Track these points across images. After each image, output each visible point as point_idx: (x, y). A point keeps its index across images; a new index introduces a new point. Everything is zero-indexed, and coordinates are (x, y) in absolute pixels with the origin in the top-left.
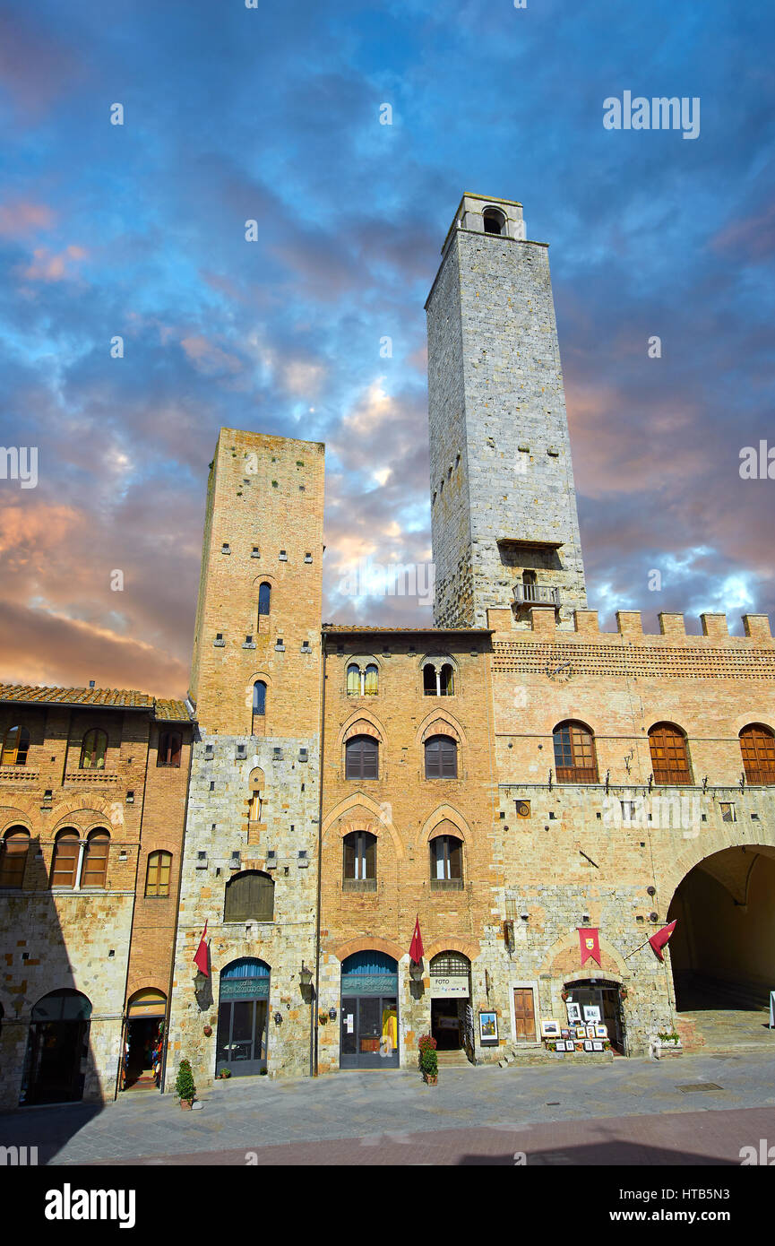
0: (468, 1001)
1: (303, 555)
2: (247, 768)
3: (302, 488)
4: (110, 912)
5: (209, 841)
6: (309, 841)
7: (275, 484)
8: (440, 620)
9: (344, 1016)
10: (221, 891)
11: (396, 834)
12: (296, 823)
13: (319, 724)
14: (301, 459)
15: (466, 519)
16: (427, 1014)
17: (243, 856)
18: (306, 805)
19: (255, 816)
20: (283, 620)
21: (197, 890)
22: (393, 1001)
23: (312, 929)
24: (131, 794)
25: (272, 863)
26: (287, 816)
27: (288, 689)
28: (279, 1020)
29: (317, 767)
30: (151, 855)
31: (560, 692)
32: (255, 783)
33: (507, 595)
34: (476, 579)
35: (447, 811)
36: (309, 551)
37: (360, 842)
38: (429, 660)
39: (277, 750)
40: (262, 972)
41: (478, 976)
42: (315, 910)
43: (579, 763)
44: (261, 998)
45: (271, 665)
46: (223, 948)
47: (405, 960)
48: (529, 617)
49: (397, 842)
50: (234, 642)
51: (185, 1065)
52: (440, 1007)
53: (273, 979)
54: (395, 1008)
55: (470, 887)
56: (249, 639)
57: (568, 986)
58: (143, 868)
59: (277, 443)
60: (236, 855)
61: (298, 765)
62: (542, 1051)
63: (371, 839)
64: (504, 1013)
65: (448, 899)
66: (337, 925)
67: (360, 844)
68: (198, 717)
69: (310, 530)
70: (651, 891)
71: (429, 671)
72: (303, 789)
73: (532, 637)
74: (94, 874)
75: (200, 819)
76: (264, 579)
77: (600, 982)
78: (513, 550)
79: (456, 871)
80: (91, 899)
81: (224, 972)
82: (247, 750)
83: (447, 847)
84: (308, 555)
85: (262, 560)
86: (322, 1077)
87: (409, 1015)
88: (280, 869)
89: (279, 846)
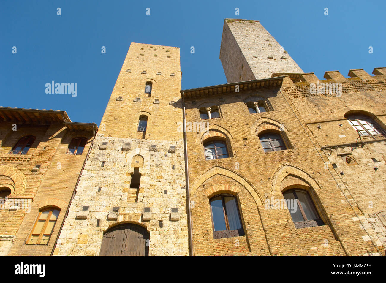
1: (170, 74)
2: (130, 155)
3: (169, 57)
5: (93, 198)
6: (179, 201)
7: (156, 55)
10: (99, 237)
12: (168, 188)
14: (168, 51)
21: (75, 236)
24: (37, 166)
26: (161, 184)
29: (183, 156)
30: (42, 210)
32: (136, 163)
36: (173, 73)
37: (224, 198)
39: (153, 146)
45: (151, 109)
49: (255, 195)
56: (138, 99)
60: (116, 210)
61: (170, 155)
72: (173, 168)
75: (89, 183)
76: (149, 80)
82: (131, 145)
88: (155, 221)
89: (155, 204)
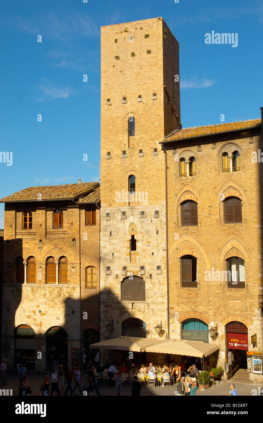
1: (151, 95)
2: (127, 223)
4: (71, 294)
5: (111, 261)
6: (162, 261)
7: (133, 55)
10: (119, 286)
11: (206, 256)
12: (155, 251)
13: (165, 196)
17: (128, 269)
18: (160, 241)
20: (142, 138)
21: (107, 285)
23: (166, 306)
24: (74, 240)
25: (142, 272)
26: (149, 248)
27: (147, 178)
29: (165, 220)
30: (87, 268)
32: (132, 231)
35: (235, 243)
36: (154, 92)
37: (188, 260)
38: (225, 149)
39: (143, 213)
42: (166, 296)
45: (136, 165)
46: (122, 313)
47: (211, 325)
49: (207, 261)
50: (116, 155)
53: (146, 329)
55: (248, 287)
56: (124, 152)
58: (83, 275)
60: (125, 268)
61: (155, 220)
63: (194, 259)
65: (236, 293)
66: (178, 304)
67: (188, 262)
69: (155, 78)
72: (157, 233)
74: (65, 277)
75: (106, 250)
76: (130, 116)
80: (62, 288)
82: (127, 214)
84: (155, 95)
85: (128, 104)
88: (147, 275)
89: (146, 263)
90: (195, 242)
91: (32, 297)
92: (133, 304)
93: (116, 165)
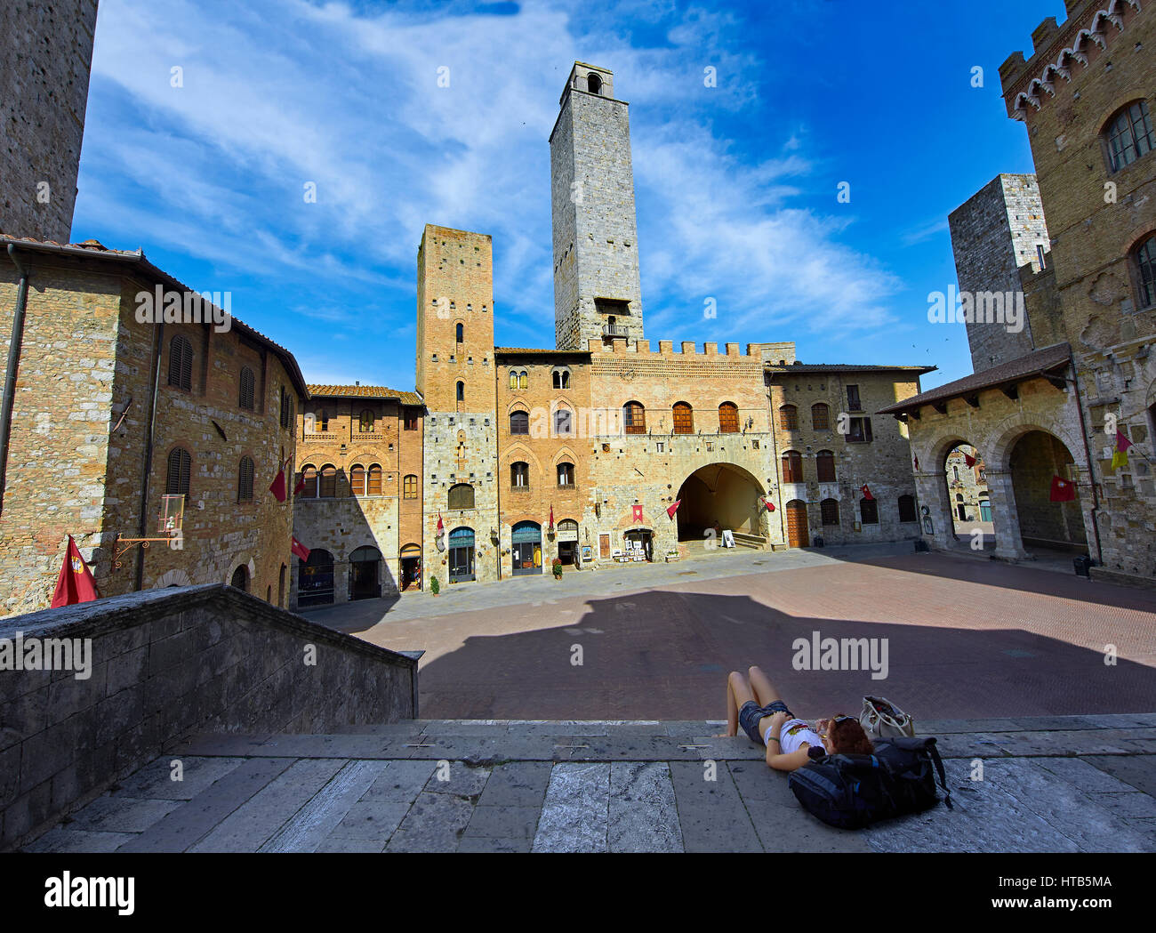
0: (577, 542)
1: (481, 306)
2: (455, 430)
3: (479, 265)
4: (386, 507)
5: (437, 469)
6: (492, 467)
7: (462, 262)
8: (560, 345)
9: (514, 552)
10: (446, 494)
11: (538, 462)
12: (484, 458)
13: (495, 405)
14: (477, 246)
15: (576, 285)
16: (556, 549)
17: (456, 477)
18: (489, 448)
19: (461, 455)
20: (471, 346)
21: (432, 494)
22: (538, 544)
23: (496, 512)
24: (391, 446)
25: (472, 479)
26: (478, 455)
27: (476, 386)
28: (480, 555)
29: (495, 429)
30: (405, 478)
31: (627, 386)
32: (461, 438)
33: (599, 331)
34: (582, 321)
35: (566, 450)
36: (484, 304)
37: (520, 467)
38: (556, 369)
39: (472, 420)
40: (470, 533)
41: (582, 530)
42: (497, 503)
43: (636, 424)
44: (471, 545)
45: (466, 372)
46: (449, 522)
47: (545, 525)
48: (611, 343)
49: (540, 466)
50: (443, 359)
51: (433, 578)
52: (563, 545)
53: (476, 537)
54: (540, 547)
55: (578, 488)
56: (452, 357)
57: (626, 533)
58: (402, 484)
59: (462, 235)
61: (484, 427)
62: (613, 563)
63: (525, 466)
64: (595, 547)
65: (567, 494)
66: (509, 509)
67: (520, 468)
68: (426, 402)
70: (670, 487)
71: (556, 375)
72: (487, 440)
73: (614, 356)
74: (376, 488)
75: (431, 457)
76: (459, 321)
77: (642, 530)
78: (603, 305)
79: (571, 480)
80: (375, 500)
81: (451, 533)
83: (566, 468)
84: (484, 307)
85: (457, 309)
86: (504, 580)
87: (547, 550)
88: (477, 482)
89: (476, 470)
90: (527, 449)
91: (329, 514)
92: (462, 512)
93: (443, 368)
